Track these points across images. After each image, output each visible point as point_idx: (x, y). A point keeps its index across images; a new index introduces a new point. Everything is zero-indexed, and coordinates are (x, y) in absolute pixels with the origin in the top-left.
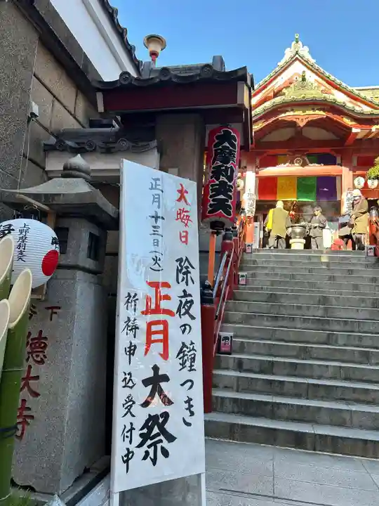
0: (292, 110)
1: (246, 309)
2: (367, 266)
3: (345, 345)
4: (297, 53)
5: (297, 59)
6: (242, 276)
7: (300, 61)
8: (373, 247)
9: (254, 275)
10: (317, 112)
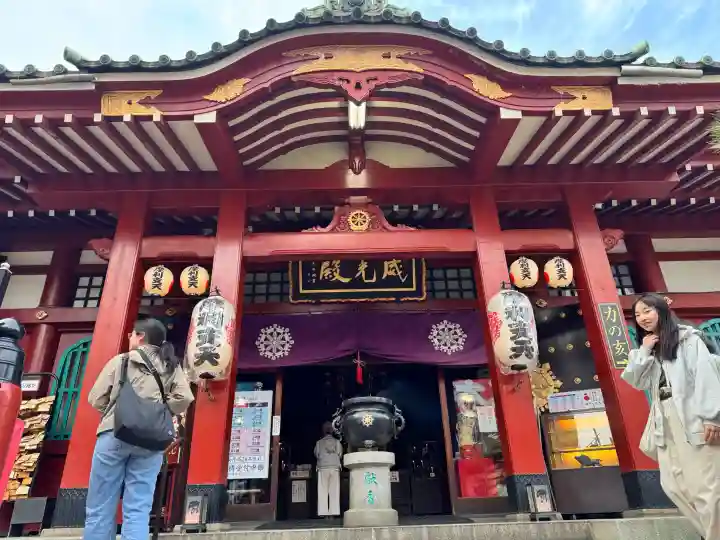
10: (394, 63)
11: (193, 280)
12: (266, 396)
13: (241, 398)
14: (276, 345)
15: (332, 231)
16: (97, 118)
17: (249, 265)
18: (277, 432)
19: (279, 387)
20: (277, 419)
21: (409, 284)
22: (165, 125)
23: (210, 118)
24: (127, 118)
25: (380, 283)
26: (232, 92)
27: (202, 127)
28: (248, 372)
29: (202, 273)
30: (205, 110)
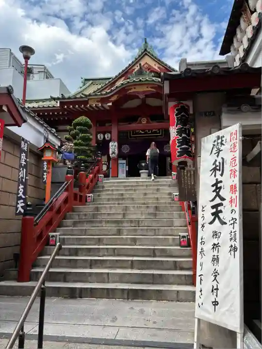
0: (135, 88)
1: (77, 217)
2: (169, 186)
3: (127, 235)
4: (146, 50)
5: (146, 54)
6: (89, 197)
7: (148, 55)
8: (175, 173)
9: (99, 196)
10: (150, 89)
11: (108, 136)
12: (124, 161)
13: (120, 161)
14: (126, 149)
15: (138, 124)
16: (88, 105)
17: (119, 132)
18: (127, 169)
19: (127, 159)
20: (127, 167)
21: (159, 133)
22: (102, 106)
23: (110, 104)
24: (94, 105)
25: (152, 133)
26: (114, 98)
27: (109, 106)
28: (121, 155)
29: (109, 135)
30: (110, 102)
